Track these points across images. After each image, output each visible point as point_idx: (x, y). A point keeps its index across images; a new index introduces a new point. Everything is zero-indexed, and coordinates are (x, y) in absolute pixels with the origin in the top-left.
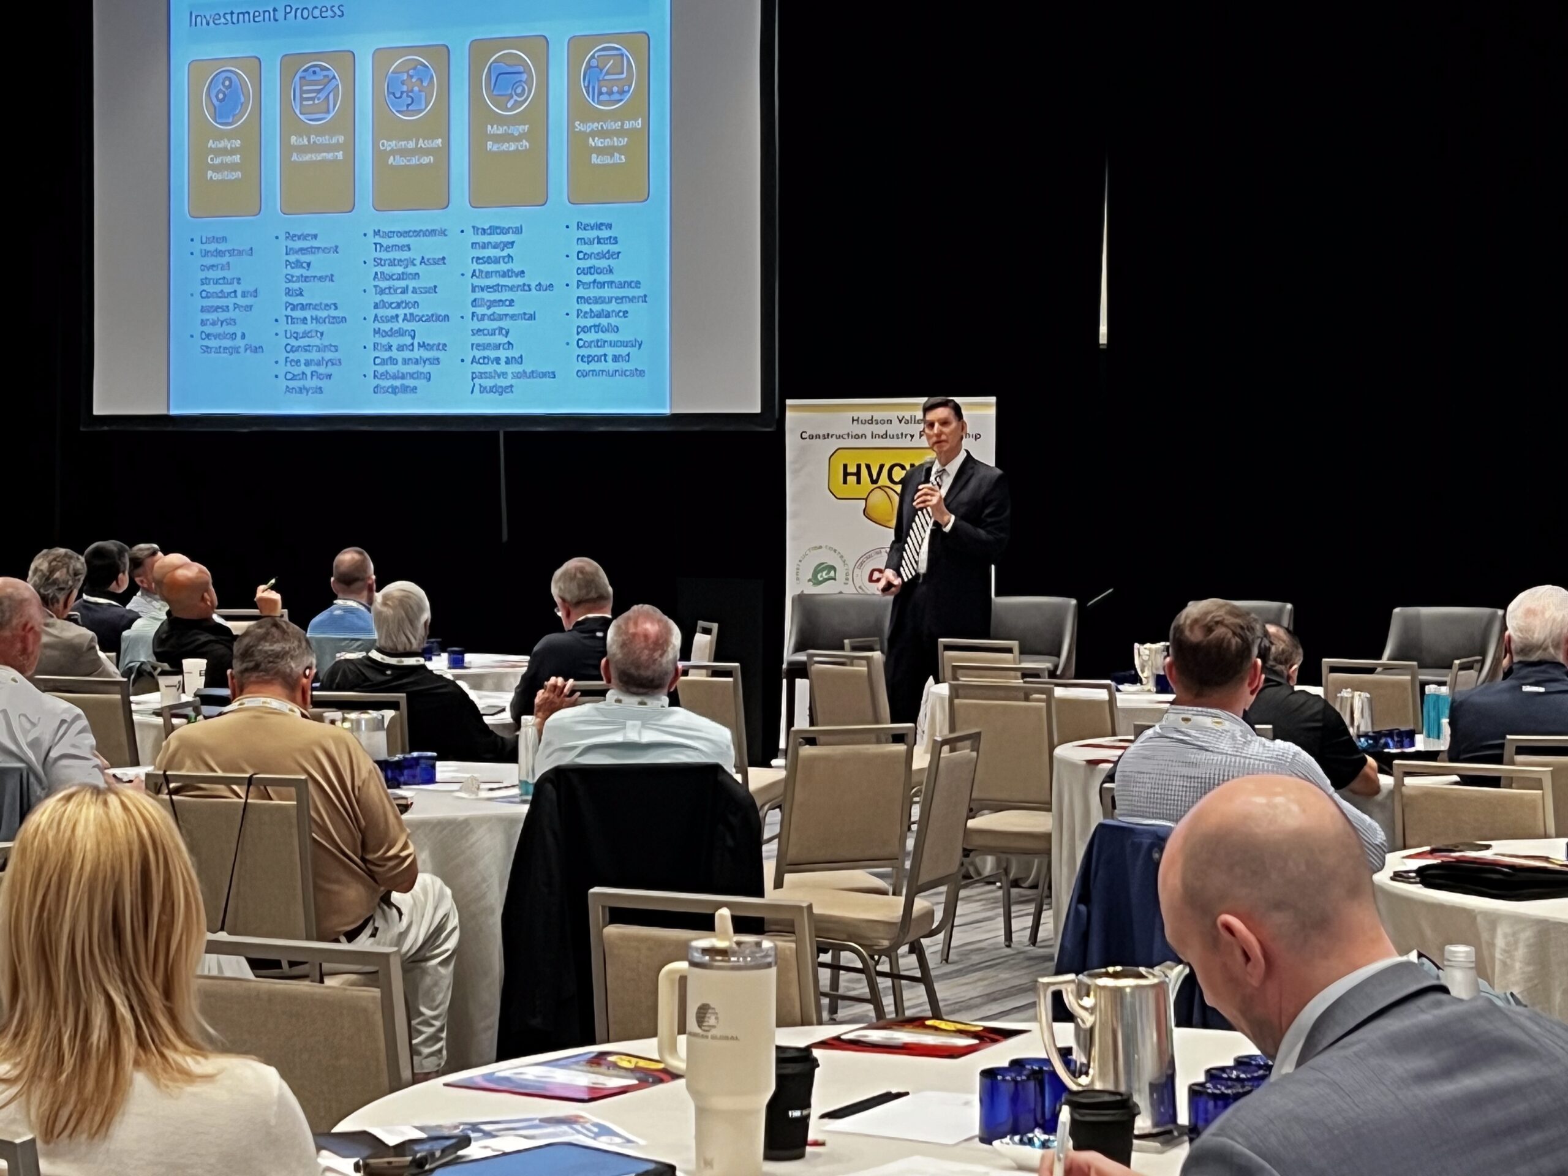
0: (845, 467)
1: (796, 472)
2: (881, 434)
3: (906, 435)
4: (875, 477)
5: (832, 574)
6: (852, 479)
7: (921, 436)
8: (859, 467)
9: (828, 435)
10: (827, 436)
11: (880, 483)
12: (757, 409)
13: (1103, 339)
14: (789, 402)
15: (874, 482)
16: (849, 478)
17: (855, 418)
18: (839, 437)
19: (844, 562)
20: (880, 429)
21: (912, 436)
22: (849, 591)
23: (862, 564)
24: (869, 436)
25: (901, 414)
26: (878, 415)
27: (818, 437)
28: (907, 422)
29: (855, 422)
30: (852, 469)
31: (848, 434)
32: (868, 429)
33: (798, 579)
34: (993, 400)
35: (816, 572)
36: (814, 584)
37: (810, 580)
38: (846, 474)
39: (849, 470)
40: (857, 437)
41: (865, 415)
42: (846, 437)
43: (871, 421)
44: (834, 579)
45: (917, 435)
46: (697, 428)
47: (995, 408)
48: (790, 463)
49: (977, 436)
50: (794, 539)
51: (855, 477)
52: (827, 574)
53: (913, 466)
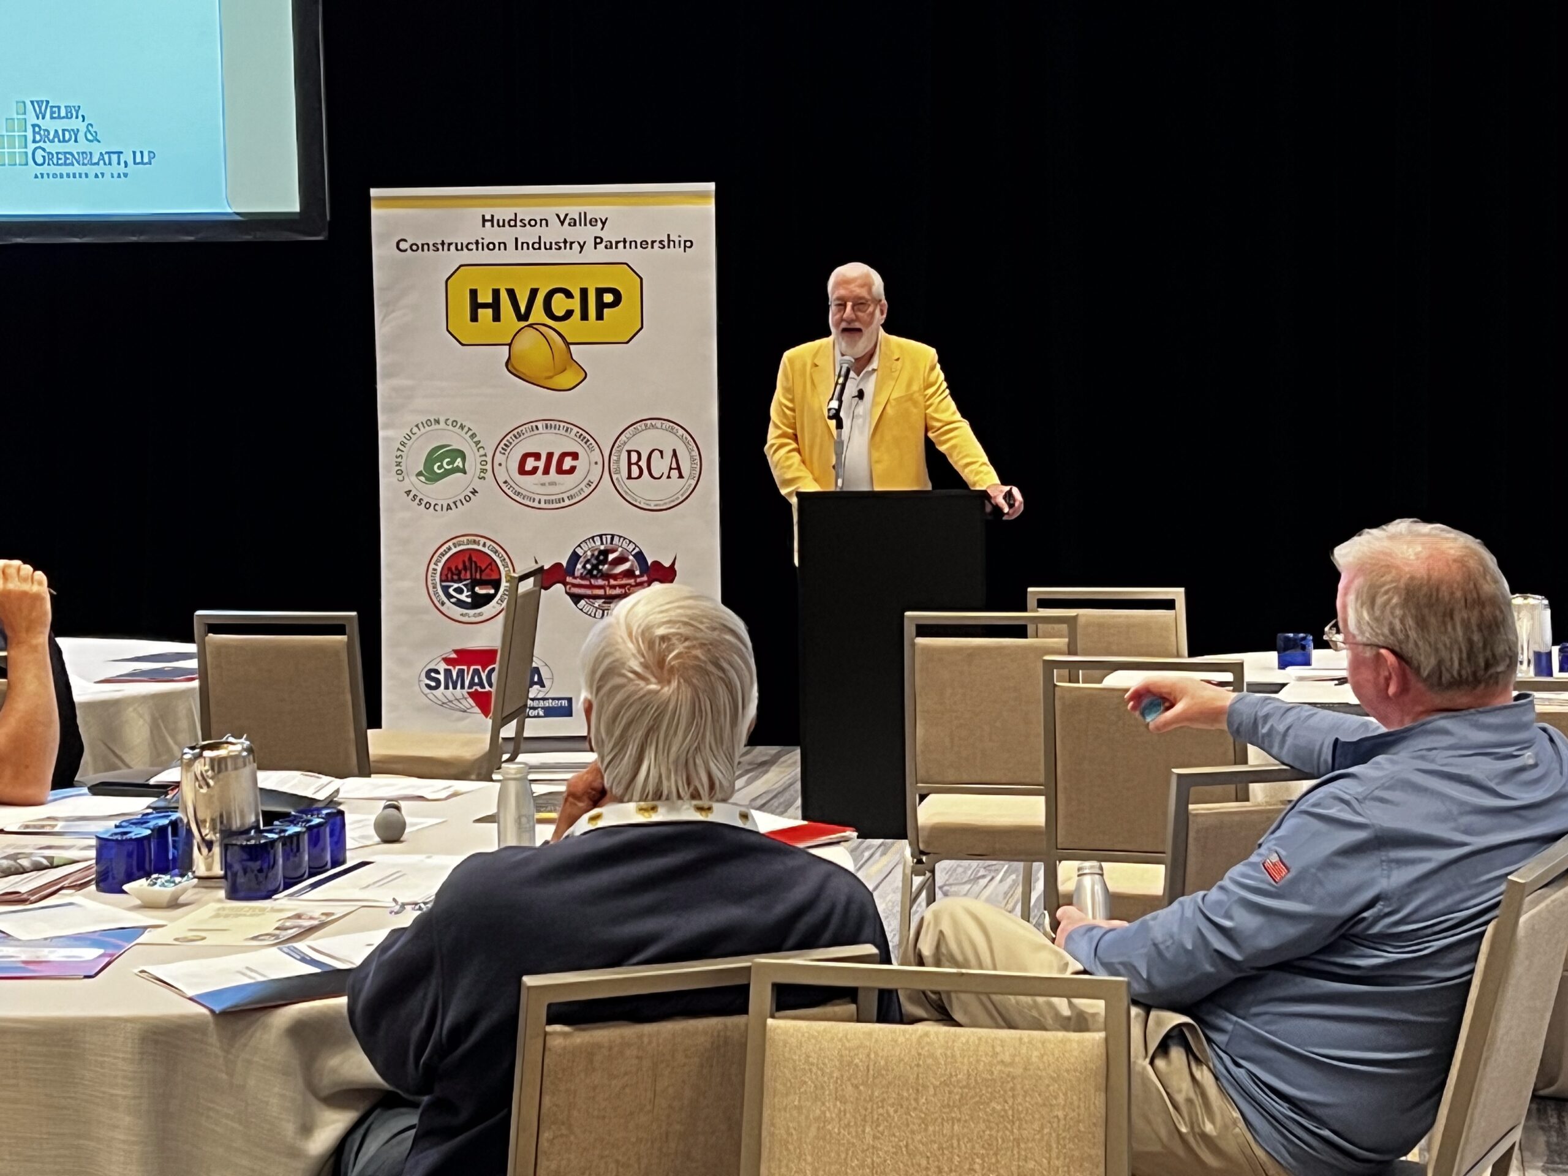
0: (474, 293)
1: (390, 303)
2: (531, 242)
3: (572, 243)
4: (523, 310)
5: (459, 462)
6: (486, 314)
8: (496, 293)
9: (443, 244)
10: (446, 245)
11: (531, 320)
12: (294, 206)
14: (374, 192)
15: (522, 317)
17: (488, 217)
18: (461, 247)
19: (477, 443)
20: (529, 235)
21: (582, 247)
23: (507, 445)
24: (511, 245)
25: (562, 210)
26: (525, 213)
27: (423, 247)
28: (573, 223)
29: (488, 224)
30: (485, 297)
31: (477, 243)
32: (507, 235)
33: (399, 473)
34: (712, 186)
35: (430, 461)
36: (429, 479)
37: (420, 474)
38: (476, 306)
40: (491, 246)
41: (504, 213)
42: (474, 247)
43: (513, 223)
44: (464, 471)
45: (591, 243)
47: (713, 201)
48: (381, 289)
49: (688, 244)
50: (391, 410)
51: (490, 311)
52: (448, 463)
53: (584, 292)
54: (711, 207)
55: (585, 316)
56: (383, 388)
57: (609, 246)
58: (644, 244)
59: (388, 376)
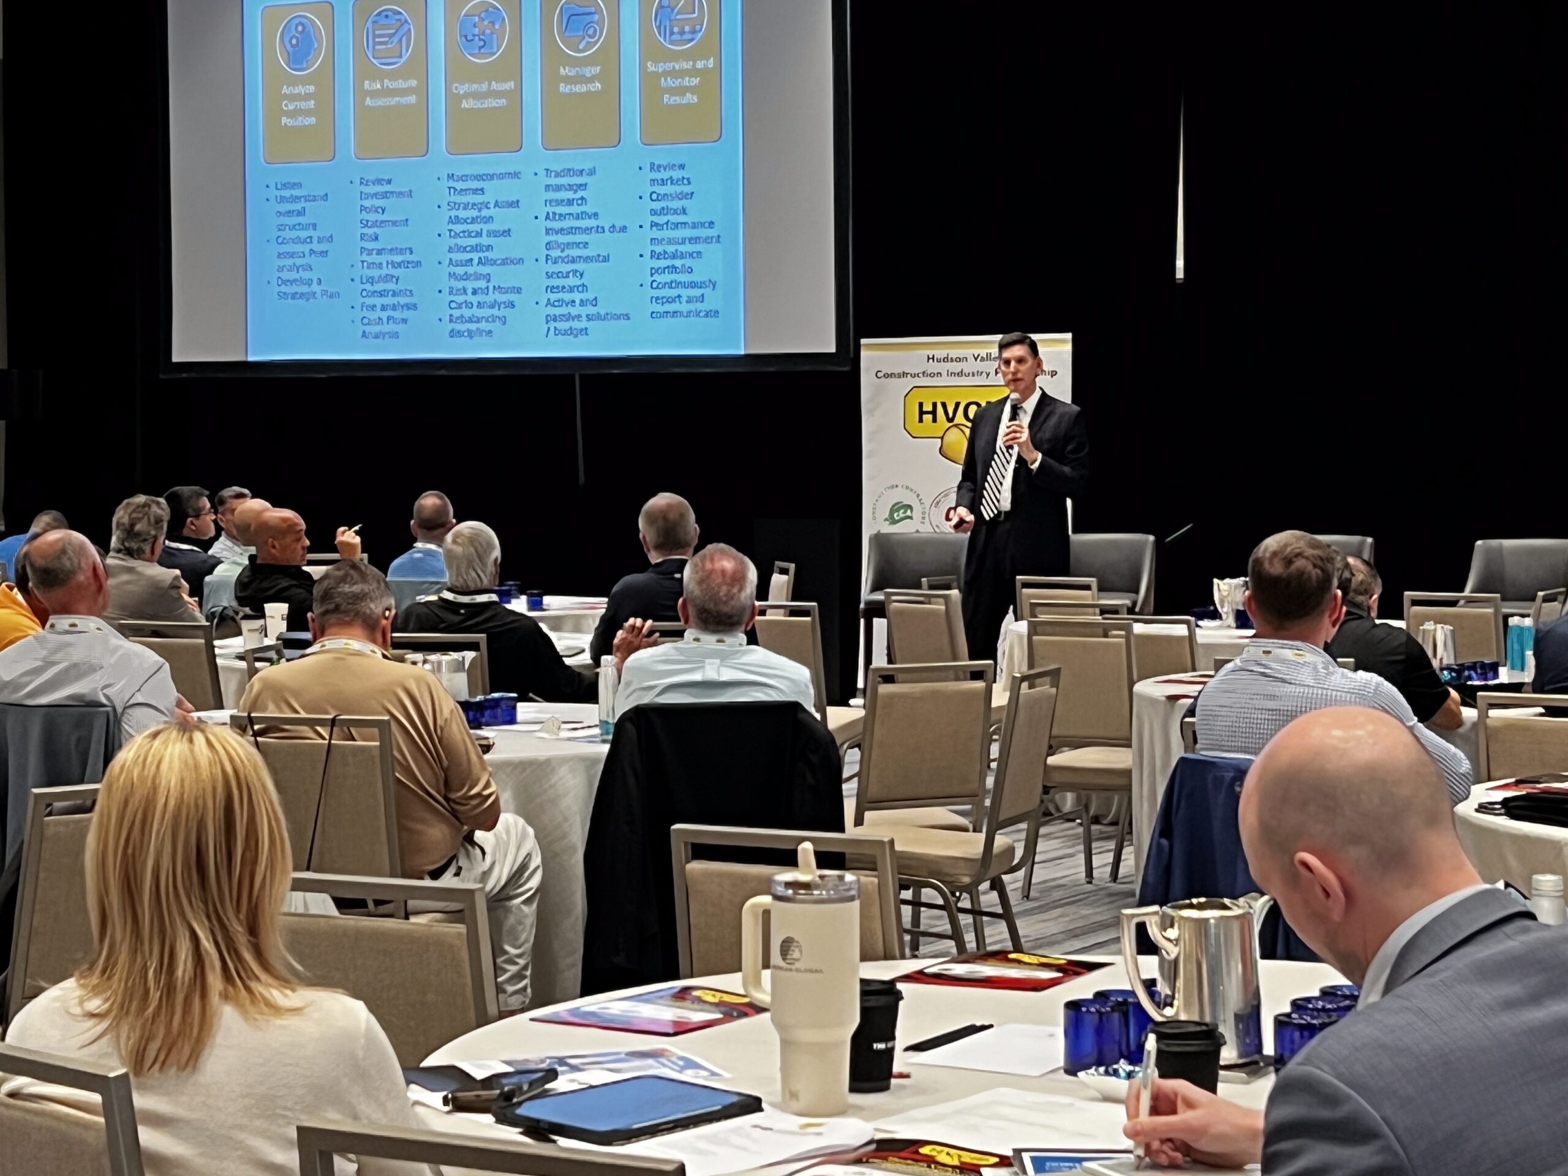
0: (921, 405)
1: (871, 412)
2: (956, 372)
3: (982, 373)
4: (951, 415)
5: (909, 513)
6: (928, 418)
7: (997, 373)
8: (935, 405)
9: (903, 373)
10: (905, 374)
11: (956, 421)
12: (832, 349)
13: (1180, 274)
14: (863, 341)
15: (950, 420)
16: (925, 417)
17: (931, 356)
18: (914, 376)
19: (920, 500)
20: (956, 367)
21: (988, 375)
22: (926, 530)
23: (938, 503)
24: (944, 374)
25: (976, 352)
26: (954, 353)
27: (891, 375)
28: (983, 359)
29: (931, 360)
30: (928, 407)
31: (924, 373)
32: (943, 367)
33: (874, 518)
34: (1069, 336)
35: (892, 511)
36: (891, 523)
37: (886, 520)
38: (922, 413)
39: (925, 409)
40: (932, 375)
41: (940, 353)
42: (921, 375)
43: (946, 359)
44: (911, 518)
45: (993, 372)
46: (772, 369)
47: (1070, 345)
48: (866, 403)
49: (1054, 373)
50: (870, 478)
51: (930, 416)
52: (904, 513)
54: (1069, 348)
56: (866, 464)
59: (869, 456)
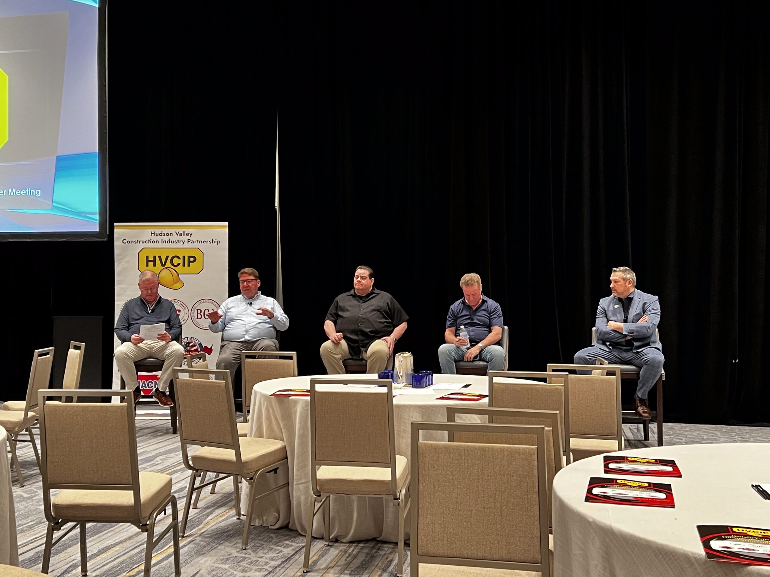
0: (147, 257)
1: (120, 261)
2: (167, 241)
3: (180, 241)
4: (163, 263)
6: (151, 264)
8: (155, 257)
10: (138, 241)
11: (166, 267)
12: (97, 230)
14: (115, 224)
15: (163, 265)
16: (149, 263)
17: (153, 232)
18: (144, 242)
20: (166, 238)
21: (184, 243)
24: (160, 242)
25: (177, 230)
26: (165, 231)
27: (131, 242)
28: (181, 235)
29: (153, 235)
30: (151, 258)
32: (159, 238)
38: (148, 261)
39: (149, 259)
40: (154, 242)
41: (158, 231)
42: (147, 242)
43: (161, 234)
47: (227, 228)
48: (117, 256)
49: (219, 242)
50: (119, 295)
51: (153, 263)
53: (184, 257)
54: (226, 230)
55: (184, 265)
56: (116, 288)
57: (193, 242)
58: (204, 242)
59: (119, 284)
